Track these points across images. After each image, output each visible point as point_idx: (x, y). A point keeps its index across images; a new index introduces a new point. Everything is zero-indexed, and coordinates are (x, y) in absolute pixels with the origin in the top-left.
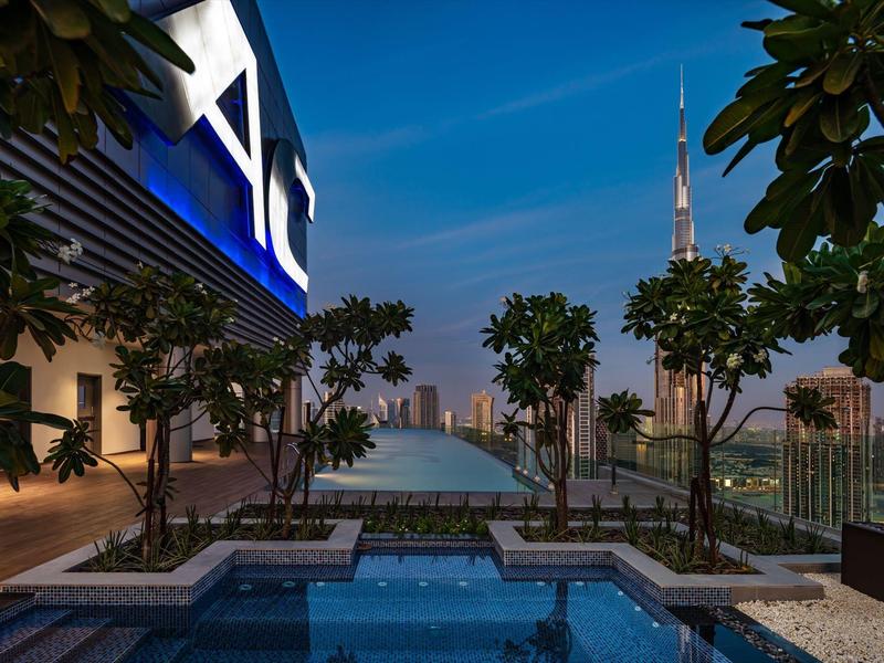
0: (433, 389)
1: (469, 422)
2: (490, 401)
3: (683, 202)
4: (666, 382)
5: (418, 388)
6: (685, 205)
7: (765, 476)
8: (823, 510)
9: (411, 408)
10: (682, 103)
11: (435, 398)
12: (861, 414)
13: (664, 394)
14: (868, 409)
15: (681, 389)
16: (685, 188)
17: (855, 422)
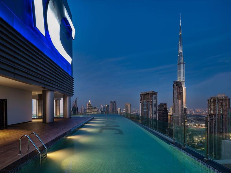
0: (115, 102)
1: (124, 110)
2: (130, 105)
3: (180, 51)
4: (176, 99)
5: (111, 102)
6: (181, 52)
7: (201, 123)
8: (217, 132)
9: (109, 107)
10: (180, 24)
11: (115, 104)
12: (227, 106)
13: (175, 102)
14: (229, 105)
15: (180, 101)
16: (181, 47)
17: (226, 109)
